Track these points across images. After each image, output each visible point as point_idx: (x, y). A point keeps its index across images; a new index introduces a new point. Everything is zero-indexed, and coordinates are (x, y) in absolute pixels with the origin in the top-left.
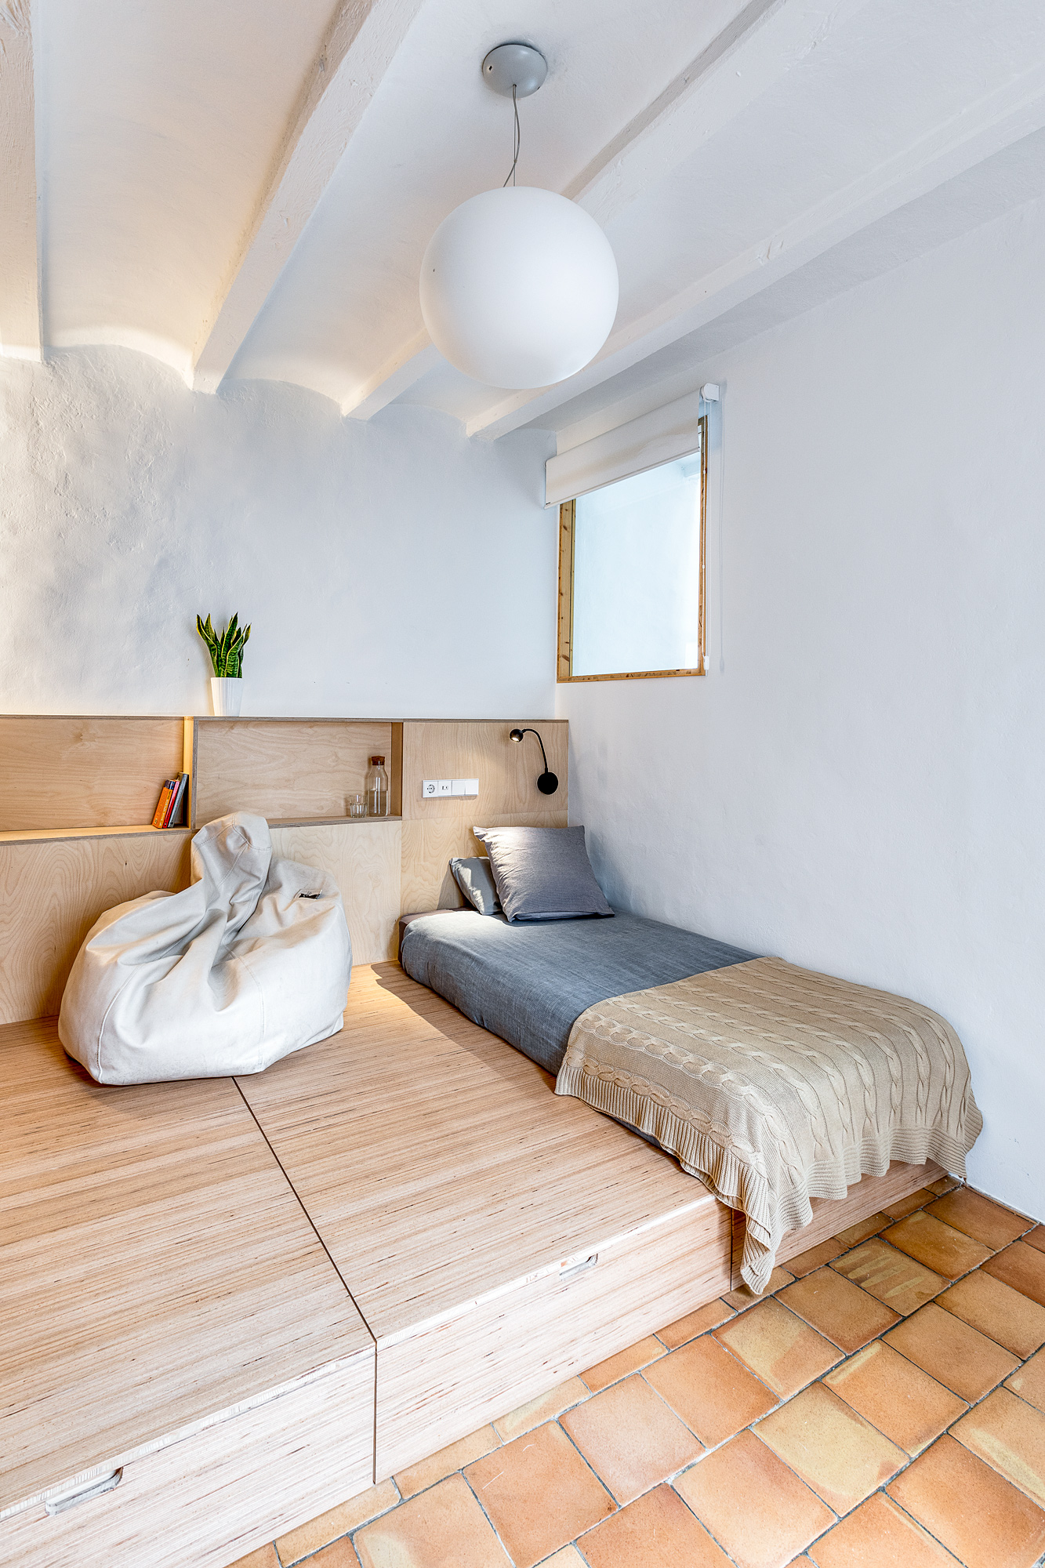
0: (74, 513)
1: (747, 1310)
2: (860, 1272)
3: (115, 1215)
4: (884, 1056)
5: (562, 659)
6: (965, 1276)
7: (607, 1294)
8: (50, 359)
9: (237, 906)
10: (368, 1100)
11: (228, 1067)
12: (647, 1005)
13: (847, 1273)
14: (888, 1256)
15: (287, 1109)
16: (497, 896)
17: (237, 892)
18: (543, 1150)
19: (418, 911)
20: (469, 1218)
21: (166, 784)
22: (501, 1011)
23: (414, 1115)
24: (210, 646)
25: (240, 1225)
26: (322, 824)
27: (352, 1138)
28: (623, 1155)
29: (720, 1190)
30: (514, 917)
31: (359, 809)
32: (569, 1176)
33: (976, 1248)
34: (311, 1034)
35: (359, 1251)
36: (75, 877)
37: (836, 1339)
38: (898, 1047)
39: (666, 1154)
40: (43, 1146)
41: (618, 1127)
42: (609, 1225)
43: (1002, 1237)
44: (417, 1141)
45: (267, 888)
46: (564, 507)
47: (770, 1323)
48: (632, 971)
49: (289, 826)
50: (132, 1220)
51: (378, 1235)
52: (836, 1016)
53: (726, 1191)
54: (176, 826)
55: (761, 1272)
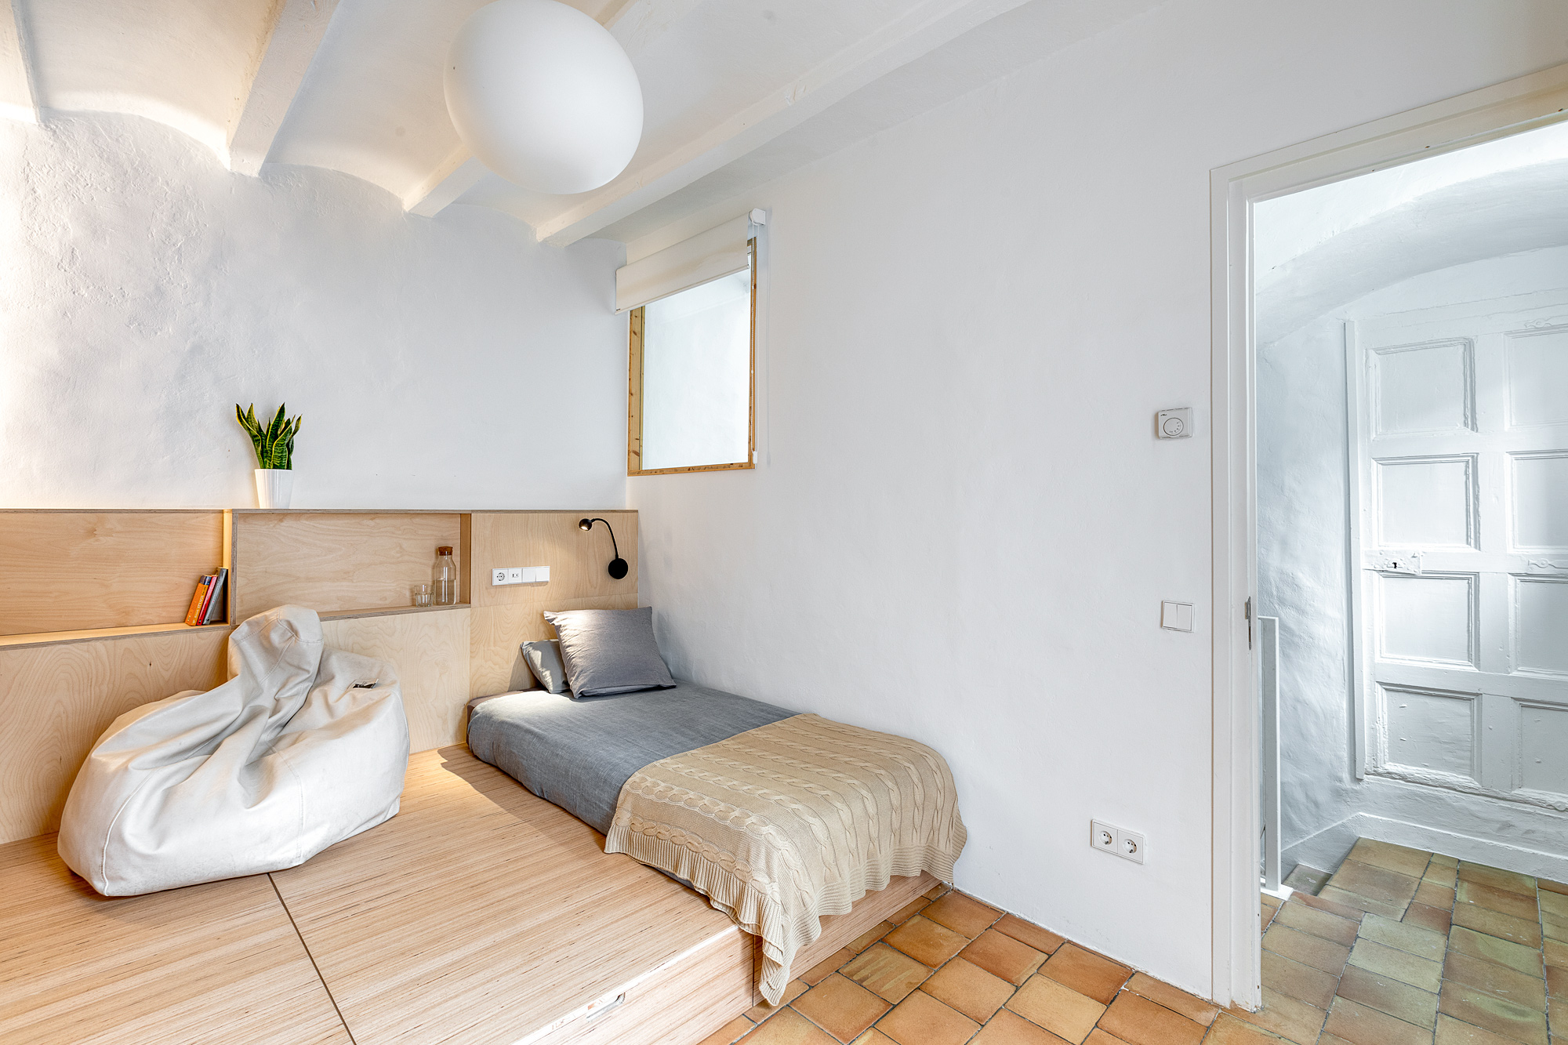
0: (83, 291)
1: (765, 1021)
2: (863, 973)
3: (106, 1032)
4: (886, 789)
5: (632, 454)
6: (946, 963)
7: (634, 1028)
8: (49, 121)
9: (282, 700)
10: (415, 880)
11: (261, 864)
12: (691, 764)
13: (853, 976)
14: (887, 956)
15: (326, 898)
16: (565, 675)
17: (283, 686)
18: (585, 906)
19: (488, 694)
20: (503, 979)
21: (202, 580)
22: (558, 782)
23: (462, 888)
24: (253, 437)
25: (254, 1020)
26: (383, 614)
27: (393, 918)
28: (661, 901)
29: (741, 920)
30: (581, 693)
31: (425, 598)
32: (607, 926)
33: (957, 939)
34: (359, 822)
35: (384, 1027)
36: (86, 681)
37: (837, 1033)
38: (898, 780)
39: (700, 895)
40: (25, 971)
41: (659, 876)
42: (639, 964)
43: (977, 926)
44: (461, 913)
45: (319, 681)
46: (634, 313)
47: (783, 1029)
48: (683, 734)
49: (345, 618)
50: (126, 1034)
51: (407, 1008)
52: (851, 759)
53: (746, 920)
54: (212, 623)
55: (777, 984)
